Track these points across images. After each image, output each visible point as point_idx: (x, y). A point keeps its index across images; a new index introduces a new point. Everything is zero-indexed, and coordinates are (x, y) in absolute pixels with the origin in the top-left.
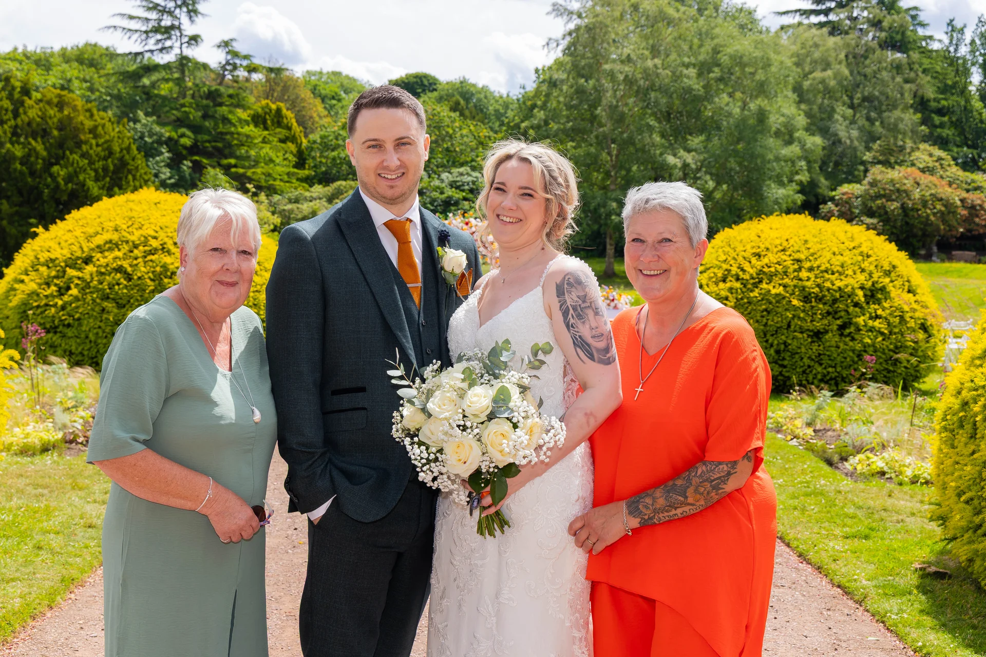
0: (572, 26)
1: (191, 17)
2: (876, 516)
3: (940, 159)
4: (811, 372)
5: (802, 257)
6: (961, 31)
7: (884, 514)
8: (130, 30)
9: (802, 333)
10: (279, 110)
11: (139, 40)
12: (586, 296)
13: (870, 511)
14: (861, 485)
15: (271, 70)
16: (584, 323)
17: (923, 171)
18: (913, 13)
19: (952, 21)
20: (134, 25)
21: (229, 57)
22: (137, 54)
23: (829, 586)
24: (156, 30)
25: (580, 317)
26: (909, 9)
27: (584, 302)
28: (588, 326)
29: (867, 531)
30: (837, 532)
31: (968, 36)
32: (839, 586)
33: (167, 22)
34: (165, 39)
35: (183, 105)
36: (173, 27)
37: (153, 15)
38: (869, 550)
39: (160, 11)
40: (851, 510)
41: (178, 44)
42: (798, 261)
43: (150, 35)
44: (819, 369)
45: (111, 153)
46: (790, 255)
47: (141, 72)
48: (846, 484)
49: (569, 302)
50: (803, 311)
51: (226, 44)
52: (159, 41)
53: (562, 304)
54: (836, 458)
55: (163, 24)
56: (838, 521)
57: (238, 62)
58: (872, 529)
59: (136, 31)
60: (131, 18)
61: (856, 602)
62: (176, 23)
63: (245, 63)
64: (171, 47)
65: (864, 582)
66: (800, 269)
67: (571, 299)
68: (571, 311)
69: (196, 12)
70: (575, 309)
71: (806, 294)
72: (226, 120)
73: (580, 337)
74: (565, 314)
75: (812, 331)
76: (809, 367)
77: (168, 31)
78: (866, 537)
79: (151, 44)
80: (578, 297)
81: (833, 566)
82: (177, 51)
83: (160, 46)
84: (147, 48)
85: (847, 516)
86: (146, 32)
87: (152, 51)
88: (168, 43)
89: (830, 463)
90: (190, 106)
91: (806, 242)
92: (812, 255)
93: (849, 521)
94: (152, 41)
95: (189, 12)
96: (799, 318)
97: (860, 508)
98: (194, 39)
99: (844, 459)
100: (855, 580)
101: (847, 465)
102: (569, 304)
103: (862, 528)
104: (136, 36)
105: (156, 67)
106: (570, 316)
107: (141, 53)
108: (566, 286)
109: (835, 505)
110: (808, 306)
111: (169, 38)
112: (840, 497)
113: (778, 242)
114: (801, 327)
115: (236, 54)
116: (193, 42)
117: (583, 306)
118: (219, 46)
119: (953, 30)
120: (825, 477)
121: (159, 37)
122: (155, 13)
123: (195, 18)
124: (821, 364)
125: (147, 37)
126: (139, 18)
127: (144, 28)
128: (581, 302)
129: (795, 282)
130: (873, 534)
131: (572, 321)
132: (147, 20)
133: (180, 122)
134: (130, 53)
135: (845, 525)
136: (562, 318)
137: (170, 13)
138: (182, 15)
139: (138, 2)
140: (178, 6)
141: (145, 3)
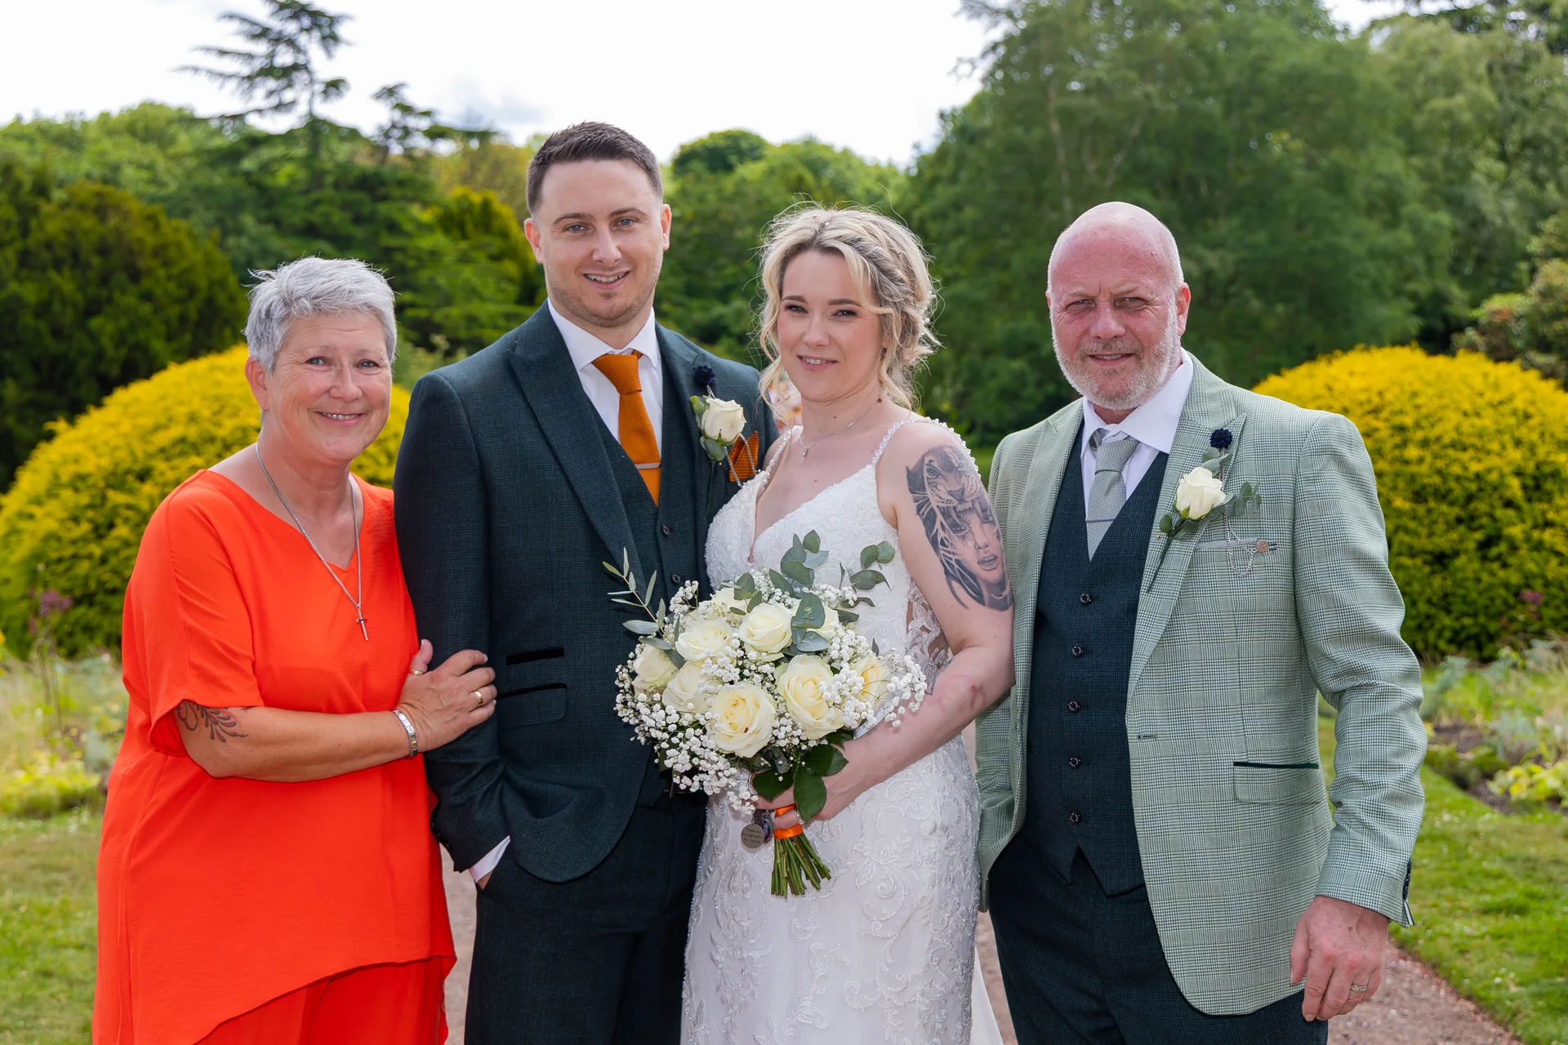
0: (997, 34)
1: (326, 48)
2: (1540, 874)
4: (1432, 625)
5: (1408, 421)
7: (1555, 871)
8: (221, 75)
9: (1413, 556)
10: (486, 205)
11: (238, 93)
12: (963, 491)
13: (1531, 866)
14: (1515, 821)
15: (469, 135)
16: (963, 537)
20: (227, 65)
21: (396, 115)
22: (233, 117)
23: (1452, 999)
24: (269, 71)
25: (956, 527)
27: (961, 501)
28: (971, 544)
29: (1522, 901)
30: (1468, 902)
32: (1469, 998)
33: (285, 58)
34: (283, 88)
35: (317, 202)
36: (296, 67)
37: (261, 48)
38: (1526, 933)
39: (272, 40)
40: (1494, 866)
41: (304, 97)
42: (1401, 429)
43: (257, 81)
44: (1447, 621)
45: (192, 291)
46: (1387, 420)
47: (244, 147)
48: (1489, 818)
49: (934, 503)
50: (1414, 518)
51: (390, 92)
52: (271, 93)
53: (922, 505)
54: (1473, 776)
55: (278, 61)
56: (1471, 884)
57: (412, 122)
58: (1532, 896)
59: (231, 76)
60: (223, 53)
61: (1500, 1023)
62: (301, 60)
63: (424, 124)
64: (293, 103)
65: (1514, 989)
66: (1404, 444)
67: (938, 496)
68: (940, 518)
69: (335, 38)
70: (946, 513)
71: (1417, 487)
72: (393, 227)
73: (958, 562)
74: (929, 521)
75: (1431, 553)
76: (1428, 617)
77: (285, 74)
78: (1522, 911)
79: (259, 98)
80: (950, 493)
81: (1459, 963)
82: (302, 109)
83: (274, 101)
84: (251, 106)
85: (1489, 875)
86: (250, 78)
87: (260, 111)
88: (288, 96)
89: (1462, 783)
90: (331, 202)
91: (1414, 394)
92: (1427, 417)
93: (1492, 885)
94: (259, 93)
95: (324, 38)
96: (1407, 531)
97: (1511, 860)
98: (334, 86)
99: (1489, 776)
100: (1498, 986)
101: (1495, 787)
102: (934, 505)
103: (1513, 895)
104: (232, 84)
105: (268, 139)
106: (938, 525)
107: (241, 116)
108: (926, 474)
109: (1467, 857)
110: (1421, 509)
111: (290, 85)
112: (1475, 842)
113: (1363, 397)
114: (1411, 548)
115: (406, 109)
116: (333, 90)
117: (960, 508)
118: (378, 97)
120: (1451, 808)
121: (271, 84)
122: (263, 43)
123: (334, 49)
124: (1448, 612)
125: (252, 87)
126: (237, 54)
127: (246, 70)
128: (956, 503)
129: (1398, 467)
130: (1533, 904)
131: (941, 535)
132: (250, 56)
134: (224, 116)
135: (1483, 891)
136: (922, 529)
137: (291, 42)
138: (311, 45)
139: (235, 25)
140: (308, 30)
141: (246, 27)
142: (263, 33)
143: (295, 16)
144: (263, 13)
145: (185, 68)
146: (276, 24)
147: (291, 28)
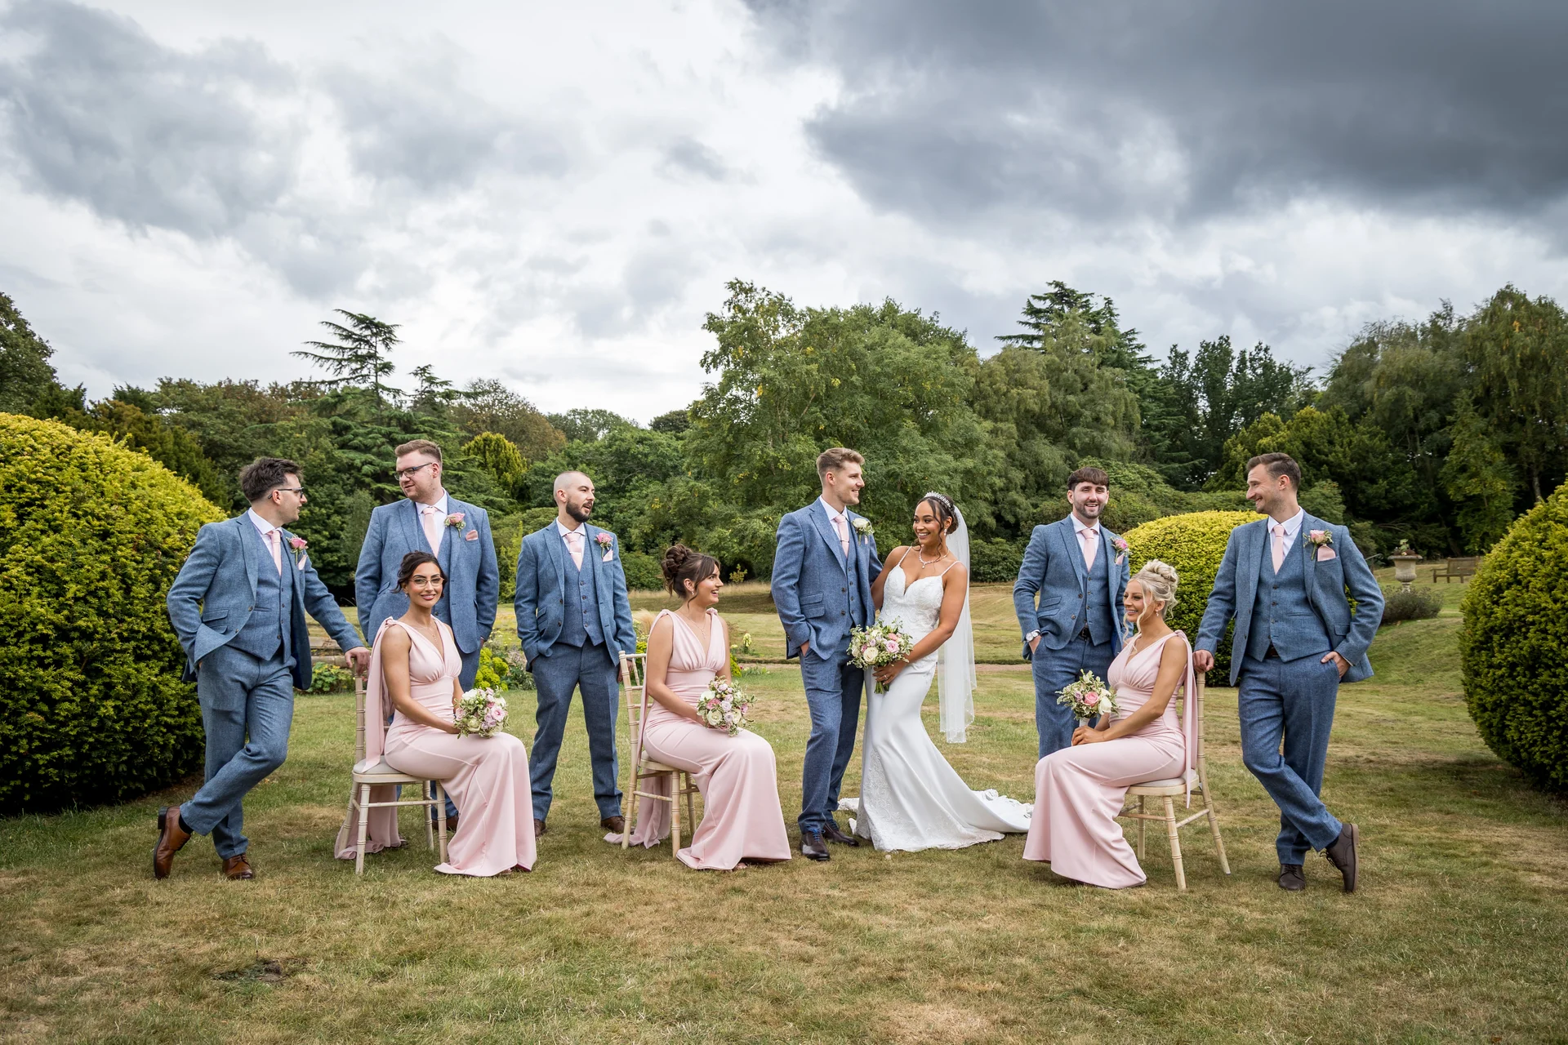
1: (387, 345)
3: (1150, 477)
6: (1184, 356)
8: (321, 358)
10: (498, 441)
11: (332, 370)
17: (1128, 488)
18: (1129, 337)
19: (1175, 346)
20: (327, 353)
21: (426, 384)
22: (331, 383)
24: (352, 359)
26: (1127, 333)
31: (1191, 361)
33: (363, 350)
34: (362, 368)
35: (370, 433)
36: (368, 356)
37: (348, 344)
39: (355, 340)
41: (373, 372)
43: (344, 363)
47: (336, 400)
51: (422, 371)
52: (355, 371)
55: (359, 353)
57: (434, 388)
59: (328, 359)
60: (326, 346)
62: (372, 351)
63: (441, 390)
64: (366, 376)
69: (391, 340)
77: (362, 359)
79: (346, 373)
82: (371, 379)
83: (355, 374)
84: (340, 377)
86: (340, 361)
87: (347, 380)
88: (365, 371)
94: (347, 370)
95: (385, 340)
98: (387, 367)
104: (327, 365)
105: (351, 395)
107: (335, 382)
111: (365, 366)
115: (431, 380)
116: (387, 369)
118: (416, 374)
119: (1176, 356)
121: (354, 366)
122: (350, 341)
123: (391, 345)
125: (342, 366)
126: (334, 347)
127: (340, 357)
132: (343, 349)
133: (366, 449)
134: (323, 382)
137: (367, 342)
138: (377, 342)
139: (331, 329)
140: (374, 335)
141: (339, 332)
142: (349, 336)
143: (367, 328)
144: (348, 324)
145: (300, 353)
146: (358, 332)
147: (368, 332)
